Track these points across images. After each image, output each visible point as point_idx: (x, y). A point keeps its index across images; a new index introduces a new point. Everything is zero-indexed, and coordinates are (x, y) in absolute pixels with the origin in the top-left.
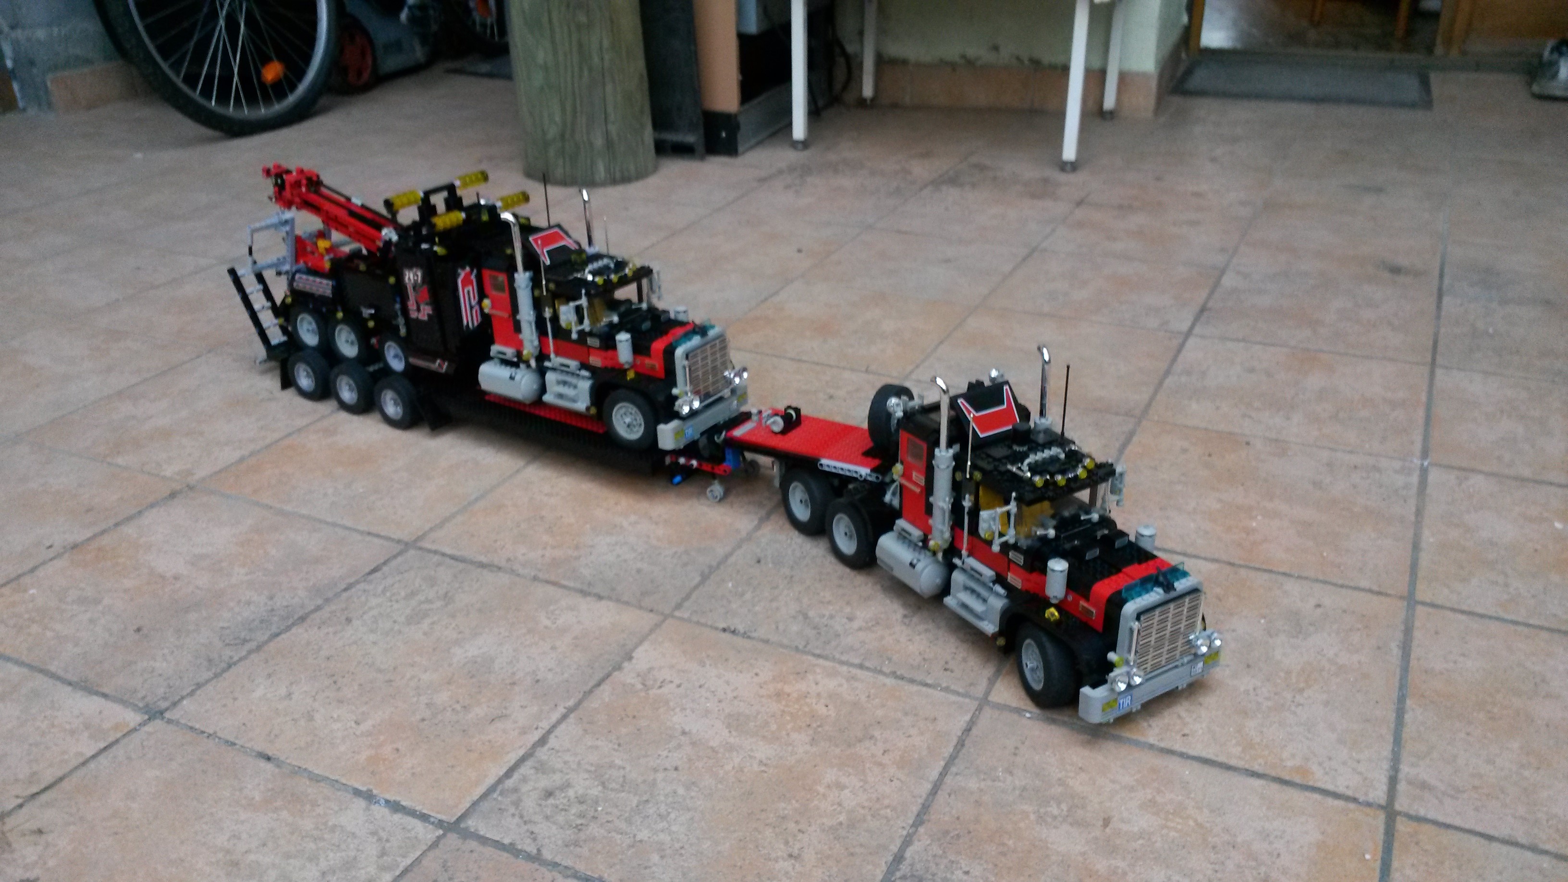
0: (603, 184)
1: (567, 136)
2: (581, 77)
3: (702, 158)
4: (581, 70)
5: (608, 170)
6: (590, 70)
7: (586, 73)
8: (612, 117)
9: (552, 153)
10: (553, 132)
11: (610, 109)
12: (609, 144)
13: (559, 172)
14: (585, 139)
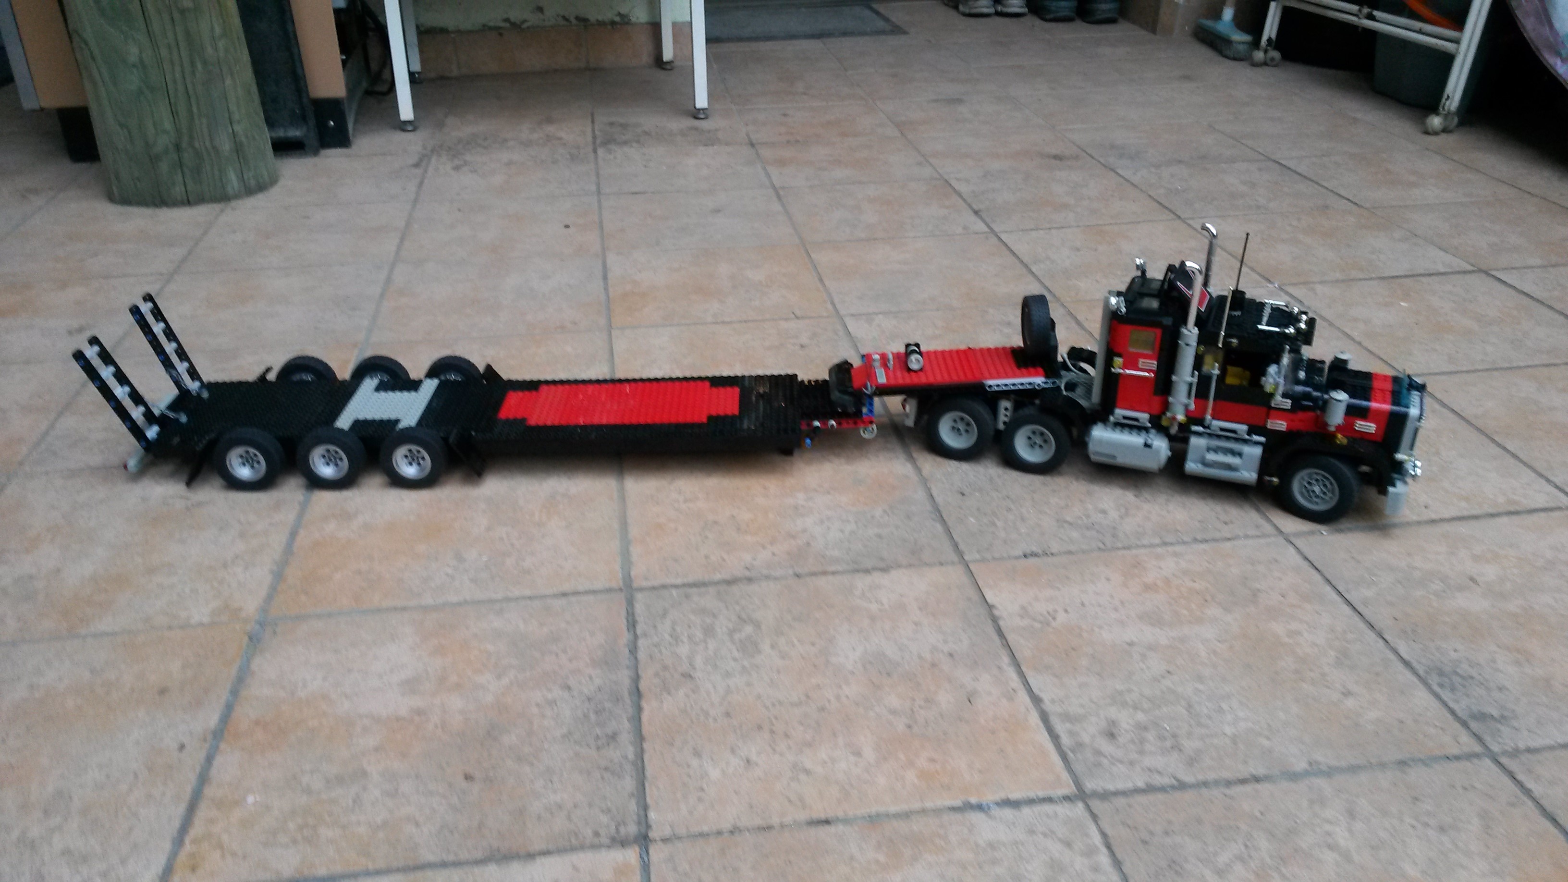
0: (237, 196)
1: (184, 145)
2: (193, 73)
3: (316, 153)
4: (193, 63)
5: (241, 179)
6: (205, 63)
7: (199, 66)
8: (236, 117)
9: (164, 167)
10: (163, 142)
11: (233, 108)
12: (238, 148)
13: (178, 190)
14: (208, 143)
